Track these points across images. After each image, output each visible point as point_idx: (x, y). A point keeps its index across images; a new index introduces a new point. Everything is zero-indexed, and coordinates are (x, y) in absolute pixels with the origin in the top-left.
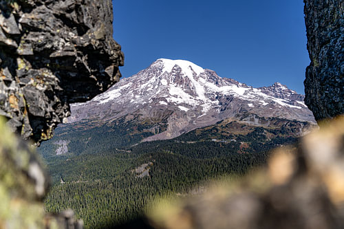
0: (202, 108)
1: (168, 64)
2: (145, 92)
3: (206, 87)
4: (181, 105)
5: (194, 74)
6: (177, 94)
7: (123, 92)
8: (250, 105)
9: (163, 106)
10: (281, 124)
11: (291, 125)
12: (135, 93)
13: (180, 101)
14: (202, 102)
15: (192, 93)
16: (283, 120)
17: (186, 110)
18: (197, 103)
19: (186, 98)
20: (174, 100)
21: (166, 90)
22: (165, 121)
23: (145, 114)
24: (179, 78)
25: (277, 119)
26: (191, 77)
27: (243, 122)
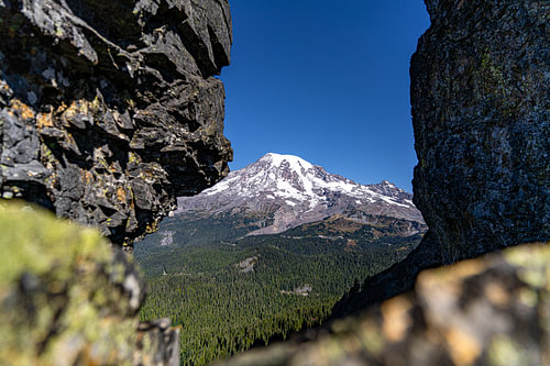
0: (309, 203)
1: (276, 159)
2: (253, 185)
3: (313, 183)
4: (288, 199)
5: (303, 169)
6: (285, 189)
7: (231, 184)
8: (358, 202)
9: (271, 200)
10: (389, 222)
11: (399, 224)
12: (243, 186)
13: (288, 196)
14: (309, 197)
15: (300, 188)
16: (391, 218)
17: (293, 204)
18: (304, 198)
19: (294, 193)
20: (281, 194)
21: (274, 185)
22: (272, 215)
23: (252, 207)
24: (286, 172)
25: (385, 216)
26: (299, 172)
27: (350, 219)
